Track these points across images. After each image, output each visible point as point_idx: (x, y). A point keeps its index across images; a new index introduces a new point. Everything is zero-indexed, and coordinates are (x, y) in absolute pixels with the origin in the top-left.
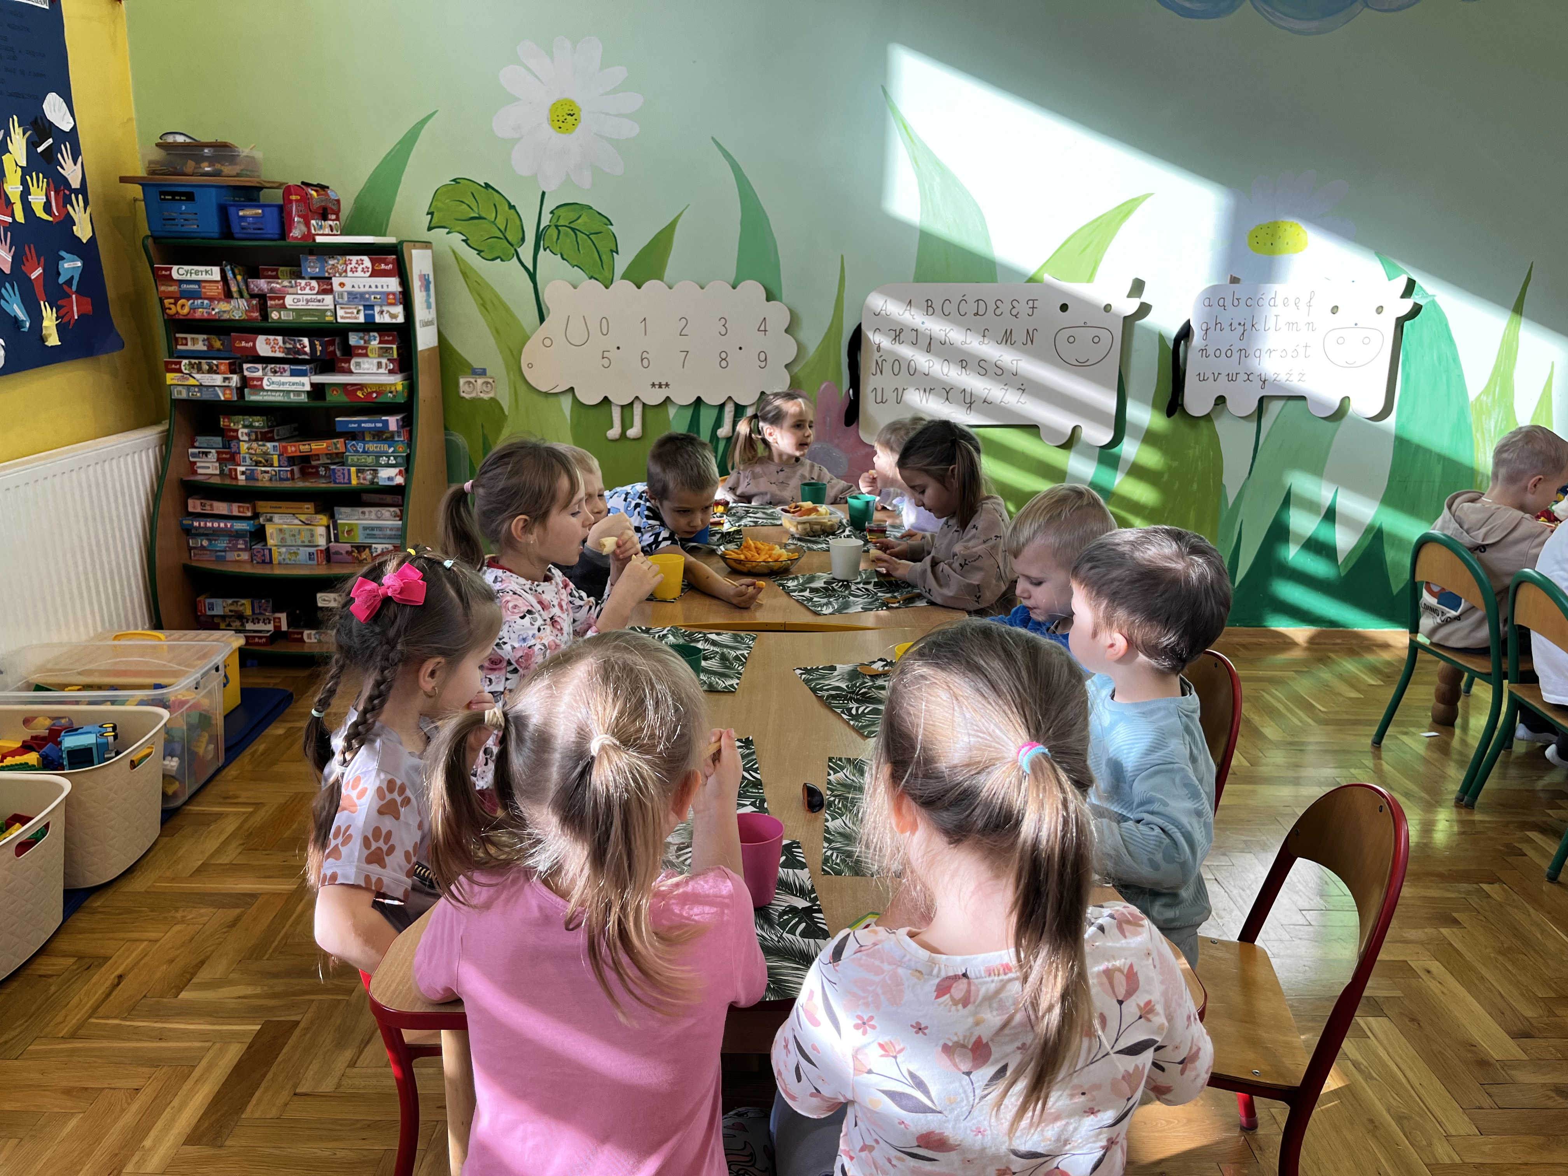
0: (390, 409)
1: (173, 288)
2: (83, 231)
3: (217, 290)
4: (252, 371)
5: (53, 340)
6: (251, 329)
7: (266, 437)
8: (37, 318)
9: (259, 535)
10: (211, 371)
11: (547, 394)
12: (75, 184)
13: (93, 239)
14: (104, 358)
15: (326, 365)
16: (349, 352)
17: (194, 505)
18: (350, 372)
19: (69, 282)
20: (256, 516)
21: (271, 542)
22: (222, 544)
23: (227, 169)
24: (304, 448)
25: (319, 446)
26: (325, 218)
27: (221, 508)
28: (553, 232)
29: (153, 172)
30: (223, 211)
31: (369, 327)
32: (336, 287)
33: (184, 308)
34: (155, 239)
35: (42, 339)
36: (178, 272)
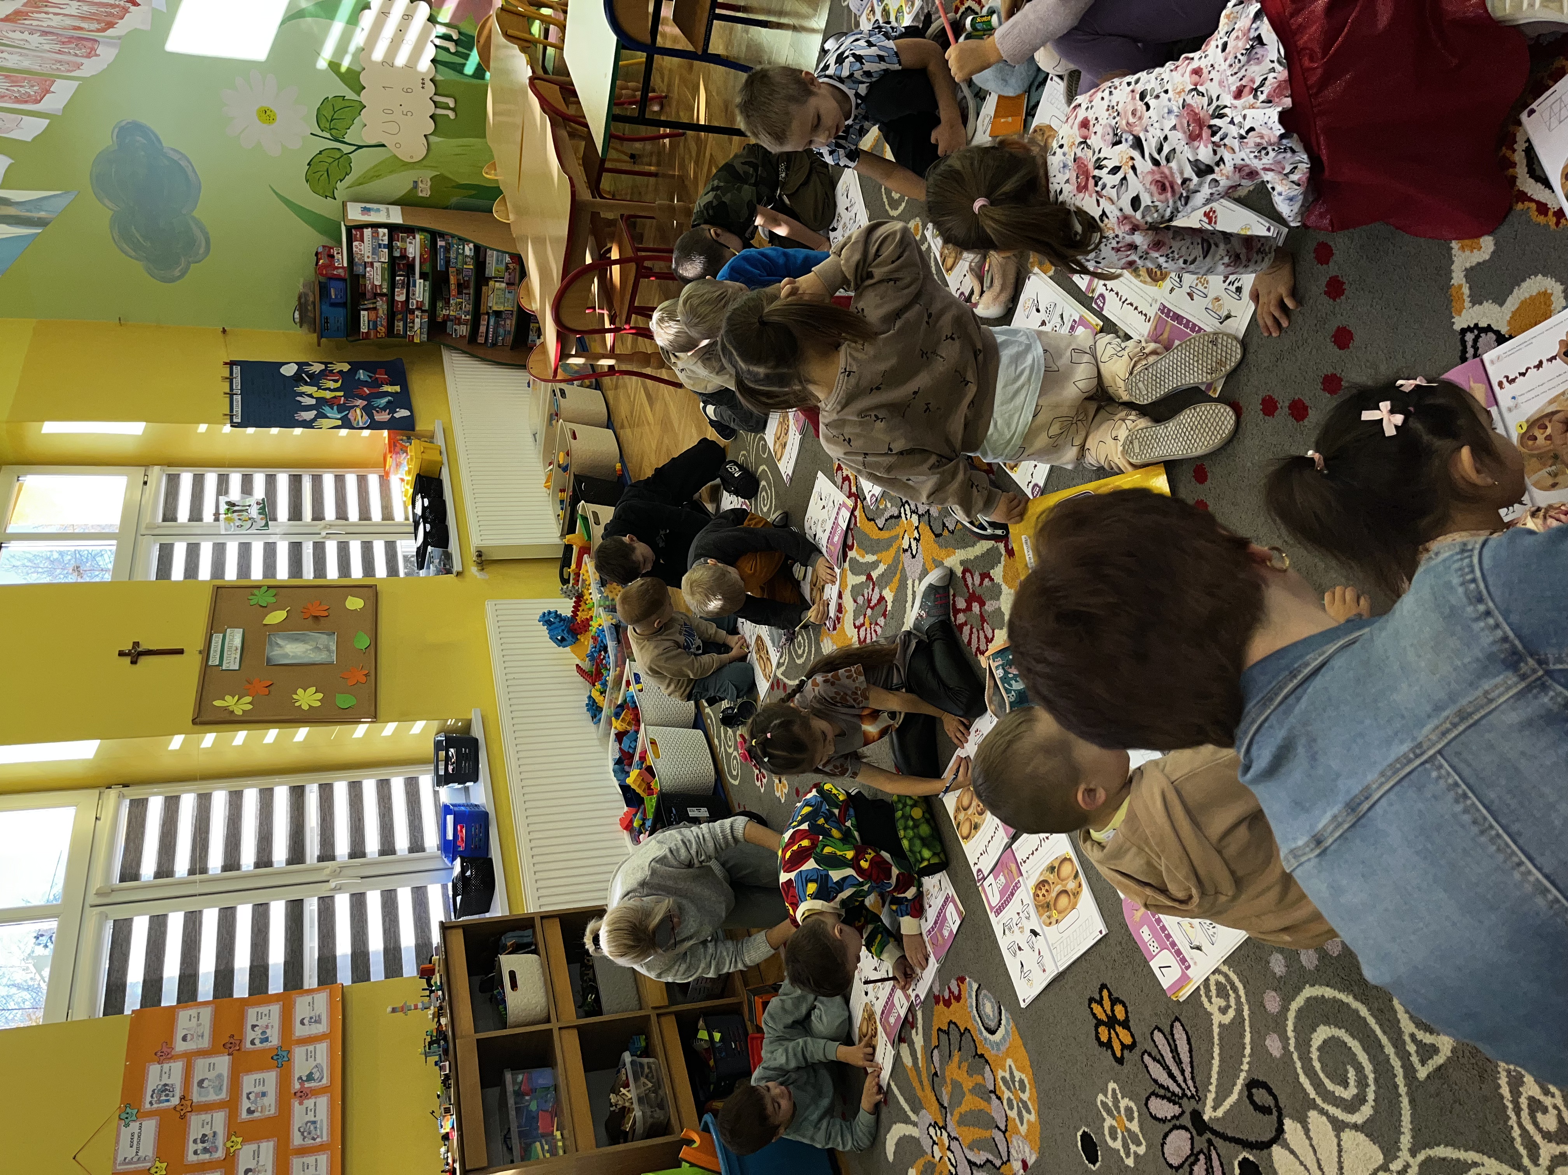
0: (434, 243)
1: (372, 332)
2: (346, 367)
3: (373, 314)
4: (413, 305)
5: (397, 388)
6: (392, 302)
7: (447, 303)
8: (387, 394)
9: (498, 314)
10: (413, 322)
11: (428, 150)
12: (323, 367)
13: (349, 363)
14: (406, 366)
15: (410, 267)
16: (404, 256)
17: (481, 340)
18: (414, 258)
19: (370, 377)
20: (488, 313)
21: (502, 309)
22: (501, 331)
23: (311, 299)
24: (453, 287)
25: (453, 280)
26: (333, 256)
27: (483, 329)
28: (333, 132)
29: (315, 331)
30: (333, 305)
31: (390, 247)
32: (370, 260)
33: (382, 330)
34: (348, 336)
35: (397, 393)
36: (364, 329)
